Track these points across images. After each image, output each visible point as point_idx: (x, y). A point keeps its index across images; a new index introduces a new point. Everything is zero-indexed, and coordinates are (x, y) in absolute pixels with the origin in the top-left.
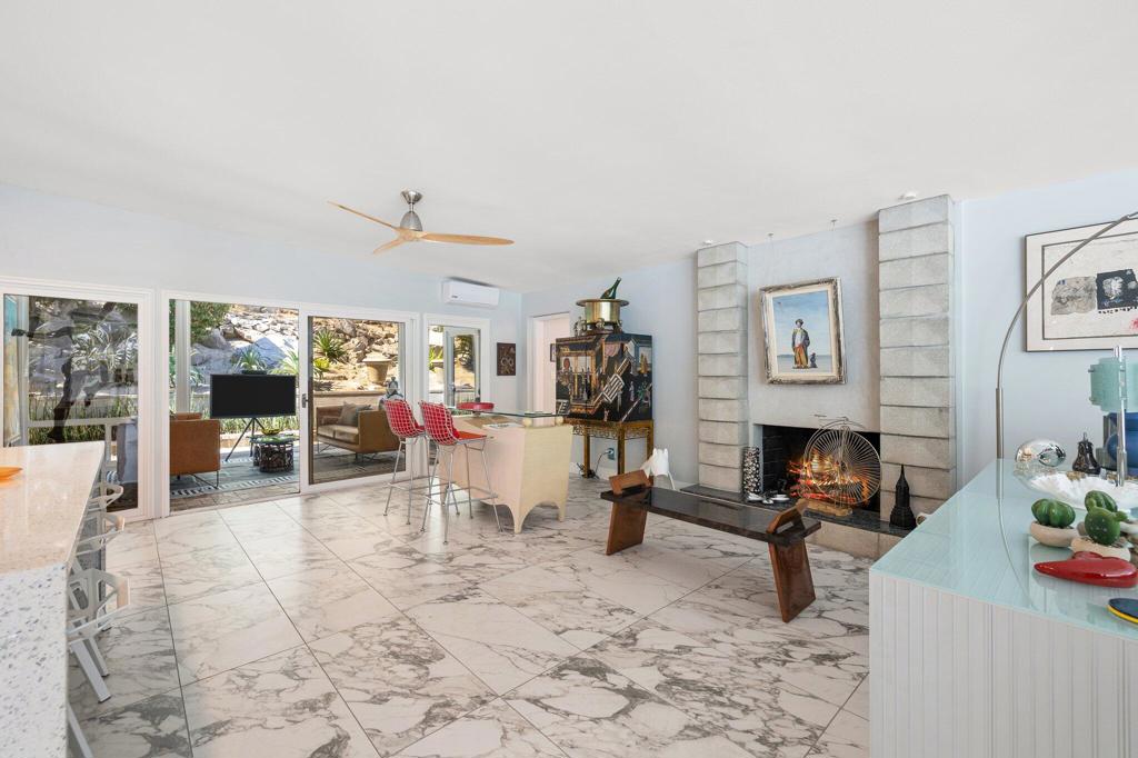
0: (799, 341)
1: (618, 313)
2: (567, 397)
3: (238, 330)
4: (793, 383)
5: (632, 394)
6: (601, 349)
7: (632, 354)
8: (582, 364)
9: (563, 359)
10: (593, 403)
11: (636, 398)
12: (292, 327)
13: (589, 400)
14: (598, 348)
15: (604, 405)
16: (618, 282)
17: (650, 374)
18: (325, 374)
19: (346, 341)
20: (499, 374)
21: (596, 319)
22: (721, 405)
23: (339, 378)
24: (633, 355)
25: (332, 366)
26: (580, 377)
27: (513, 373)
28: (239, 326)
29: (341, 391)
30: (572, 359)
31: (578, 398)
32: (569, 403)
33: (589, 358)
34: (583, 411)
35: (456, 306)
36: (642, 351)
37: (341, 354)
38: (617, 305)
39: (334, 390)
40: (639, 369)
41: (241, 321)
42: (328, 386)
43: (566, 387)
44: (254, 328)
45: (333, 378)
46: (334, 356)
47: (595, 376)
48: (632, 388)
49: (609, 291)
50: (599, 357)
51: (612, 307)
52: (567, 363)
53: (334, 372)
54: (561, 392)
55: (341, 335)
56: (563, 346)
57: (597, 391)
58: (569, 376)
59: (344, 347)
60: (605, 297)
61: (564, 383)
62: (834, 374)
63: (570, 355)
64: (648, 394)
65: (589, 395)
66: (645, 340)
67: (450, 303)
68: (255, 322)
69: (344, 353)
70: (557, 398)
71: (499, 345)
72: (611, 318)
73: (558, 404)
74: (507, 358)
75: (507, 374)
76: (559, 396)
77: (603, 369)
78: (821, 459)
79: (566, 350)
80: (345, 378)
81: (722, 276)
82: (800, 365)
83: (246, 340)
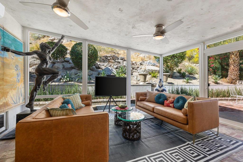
28: (100, 65)
41: (100, 63)
44: (103, 65)
83: (101, 69)
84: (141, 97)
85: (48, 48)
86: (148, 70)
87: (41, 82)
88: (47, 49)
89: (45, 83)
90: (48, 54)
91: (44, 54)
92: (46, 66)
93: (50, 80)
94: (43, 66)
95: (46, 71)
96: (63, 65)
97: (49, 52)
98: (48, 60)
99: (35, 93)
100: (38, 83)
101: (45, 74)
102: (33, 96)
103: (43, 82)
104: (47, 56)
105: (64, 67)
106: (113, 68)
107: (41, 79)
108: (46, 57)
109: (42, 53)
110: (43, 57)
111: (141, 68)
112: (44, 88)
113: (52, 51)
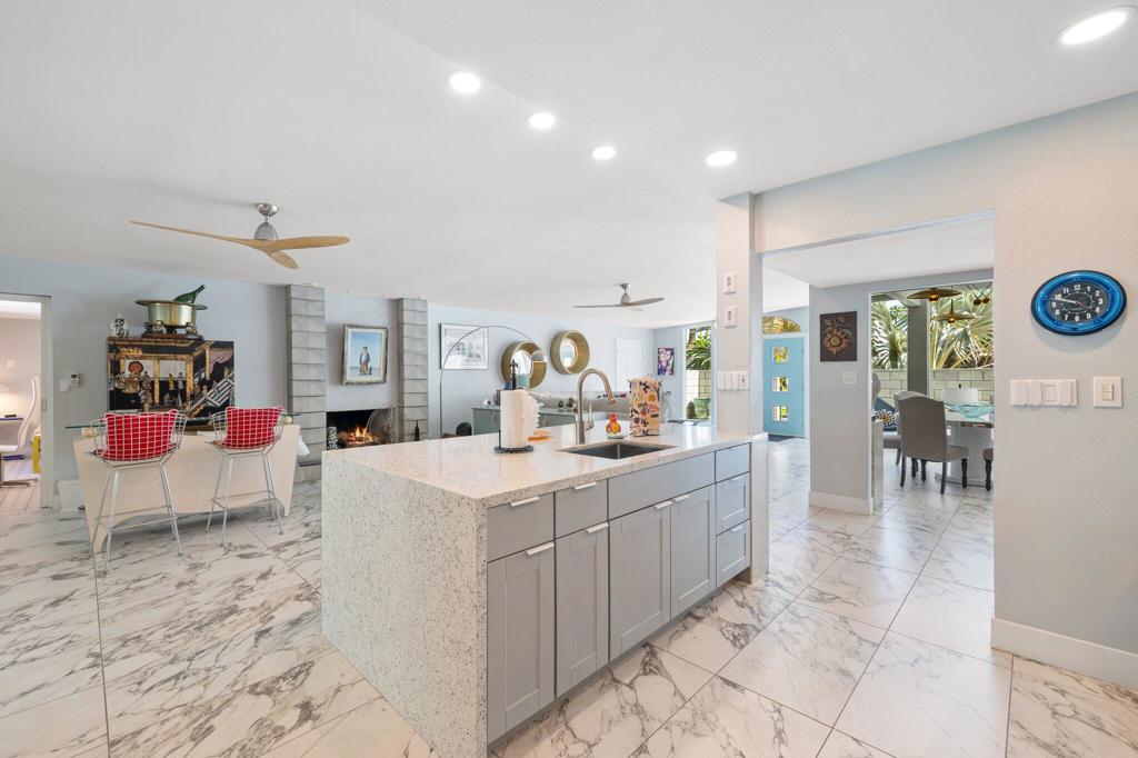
0: (363, 359)
4: (360, 384)
6: (204, 354)
14: (197, 353)
16: (202, 288)
22: (312, 400)
33: (182, 363)
43: (135, 394)
50: (199, 363)
56: (124, 347)
57: (195, 397)
58: (143, 382)
60: (180, 300)
61: (129, 390)
62: (380, 378)
76: (113, 405)
77: (207, 373)
78: (361, 432)
79: (136, 352)
81: (312, 310)
82: (363, 373)
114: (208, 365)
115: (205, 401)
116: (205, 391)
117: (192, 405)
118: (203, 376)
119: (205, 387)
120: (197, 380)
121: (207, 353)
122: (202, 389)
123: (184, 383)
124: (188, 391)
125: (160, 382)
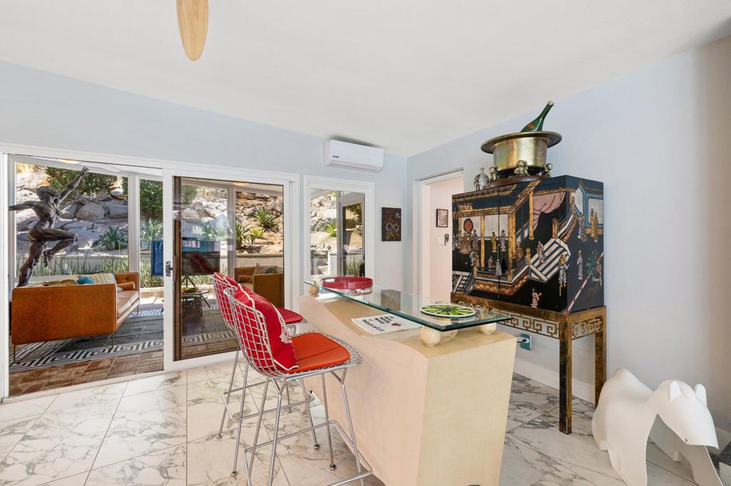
1: (544, 154)
2: (469, 269)
3: (207, 209)
5: (581, 270)
6: (527, 202)
7: (580, 208)
8: (494, 225)
9: (462, 220)
10: (511, 279)
11: (585, 276)
12: (242, 207)
13: (504, 276)
14: (519, 202)
15: (532, 285)
16: (549, 107)
17: (601, 238)
18: (257, 240)
19: (278, 216)
20: (384, 239)
21: (513, 164)
23: (268, 243)
24: (581, 210)
25: (265, 235)
26: (488, 244)
27: (399, 239)
28: (208, 207)
29: (267, 253)
30: (476, 220)
31: (486, 271)
32: (471, 277)
33: (504, 217)
34: (494, 289)
35: (337, 166)
36: (593, 204)
37: (273, 226)
38: (547, 140)
39: (262, 252)
40: (588, 231)
41: (209, 203)
42: (258, 249)
43: (468, 255)
44: (217, 208)
45: (264, 243)
46: (269, 228)
47: (514, 242)
48: (580, 260)
49: (534, 123)
50: (522, 217)
51: (536, 144)
52: (469, 225)
53: (266, 239)
54: (460, 262)
55: (274, 212)
56: (462, 203)
57: (518, 264)
58: (473, 242)
59: (276, 221)
60: (526, 132)
61: (464, 251)
63: (473, 214)
64: (599, 269)
65: (504, 267)
66: (595, 189)
67: (332, 165)
68: (218, 204)
69: (274, 225)
70: (453, 270)
71: (384, 209)
72: (535, 160)
73: (455, 277)
74: (392, 223)
75: (392, 239)
76: (456, 266)
77: (529, 232)
79: (468, 209)
80: (272, 243)
83: (212, 217)
84: (240, 276)
85: (53, 195)
86: (327, 221)
87: (40, 253)
88: (51, 198)
89: (49, 254)
90: (53, 204)
91: (46, 206)
92: (50, 227)
93: (57, 249)
94: (44, 226)
95: (49, 234)
96: (107, 208)
97: (56, 201)
98: (52, 216)
99: (29, 270)
100: (35, 255)
101: (46, 239)
102: (26, 275)
103: (44, 253)
104: (50, 209)
105: (109, 213)
106: (242, 214)
107: (40, 247)
108: (50, 211)
109: (42, 205)
110: (44, 211)
111: (315, 215)
112: (46, 262)
113: (61, 198)
114: (531, 218)
115: (529, 271)
116: (528, 256)
117: (515, 274)
118: (526, 235)
119: (528, 250)
120: (519, 239)
121: (531, 199)
122: (525, 254)
123: (507, 243)
124: (510, 255)
125: (485, 241)
